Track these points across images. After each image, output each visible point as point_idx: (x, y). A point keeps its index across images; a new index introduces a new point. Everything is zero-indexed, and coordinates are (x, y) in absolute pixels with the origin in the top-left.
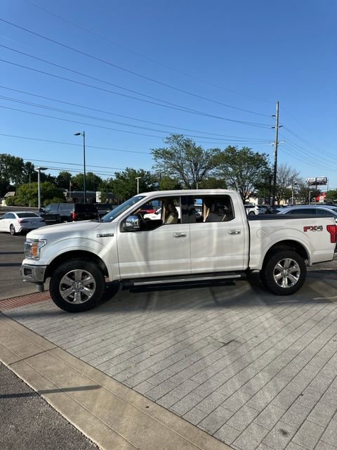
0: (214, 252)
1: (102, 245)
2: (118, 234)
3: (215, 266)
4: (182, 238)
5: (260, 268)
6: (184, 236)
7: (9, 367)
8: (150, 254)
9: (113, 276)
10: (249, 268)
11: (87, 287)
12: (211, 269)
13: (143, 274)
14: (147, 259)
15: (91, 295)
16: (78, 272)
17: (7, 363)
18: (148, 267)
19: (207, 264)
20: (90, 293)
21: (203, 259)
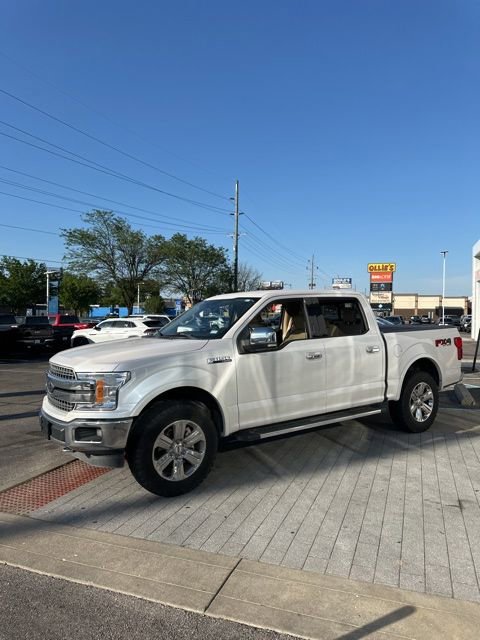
0: (351, 380)
1: (216, 377)
2: (236, 356)
3: (353, 399)
4: (316, 361)
5: (398, 398)
6: (318, 357)
7: (208, 614)
8: (279, 387)
9: (231, 426)
10: (386, 399)
11: (191, 449)
12: (347, 404)
13: (269, 419)
14: (274, 396)
15: (200, 461)
16: (179, 425)
17: (196, 608)
18: (276, 408)
19: (344, 397)
20: (197, 459)
21: (339, 391)
